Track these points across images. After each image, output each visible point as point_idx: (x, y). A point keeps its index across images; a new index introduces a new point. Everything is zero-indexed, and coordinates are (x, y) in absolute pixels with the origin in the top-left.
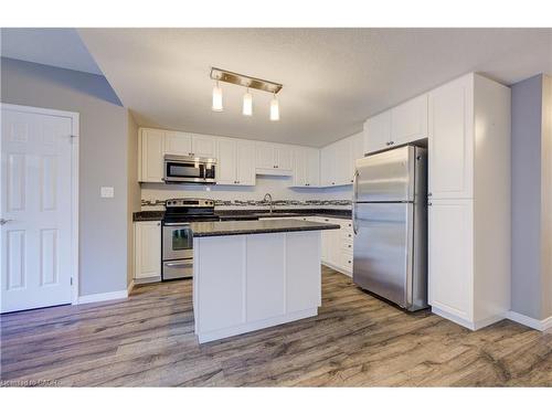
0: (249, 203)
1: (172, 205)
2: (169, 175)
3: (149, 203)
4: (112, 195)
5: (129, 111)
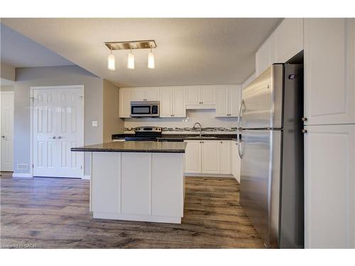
0: (185, 129)
1: (138, 131)
2: (132, 113)
3: (128, 130)
4: (96, 125)
5: (104, 79)
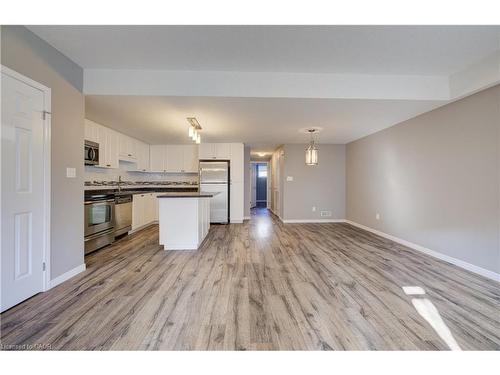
4: (74, 176)
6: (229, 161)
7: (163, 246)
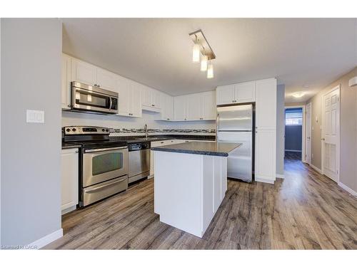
4: (43, 121)
6: (254, 104)
7: (158, 216)
